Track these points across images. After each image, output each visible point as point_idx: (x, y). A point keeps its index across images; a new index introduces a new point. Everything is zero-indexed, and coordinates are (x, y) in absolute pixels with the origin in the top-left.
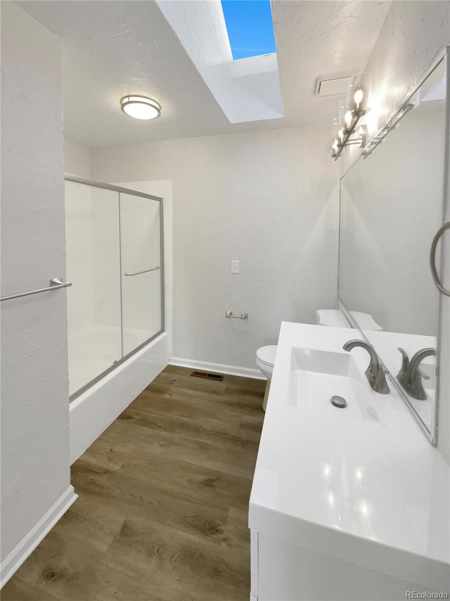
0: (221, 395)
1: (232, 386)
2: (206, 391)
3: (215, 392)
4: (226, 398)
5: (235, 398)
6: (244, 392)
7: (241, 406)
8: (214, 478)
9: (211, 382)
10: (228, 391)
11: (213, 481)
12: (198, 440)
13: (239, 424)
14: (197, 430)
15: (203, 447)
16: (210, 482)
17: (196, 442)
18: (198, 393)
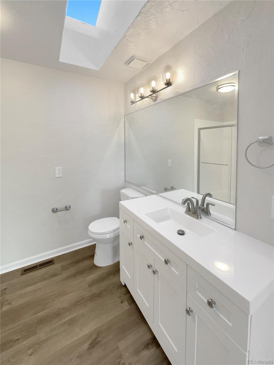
0: (61, 274)
1: (64, 263)
2: (45, 279)
3: (54, 275)
4: (65, 274)
5: (72, 270)
6: (77, 262)
7: (81, 272)
8: (95, 336)
9: (44, 270)
10: (64, 268)
11: (96, 339)
12: (64, 321)
13: (87, 286)
14: (58, 314)
15: (72, 322)
16: (94, 342)
17: (64, 323)
18: (39, 285)
